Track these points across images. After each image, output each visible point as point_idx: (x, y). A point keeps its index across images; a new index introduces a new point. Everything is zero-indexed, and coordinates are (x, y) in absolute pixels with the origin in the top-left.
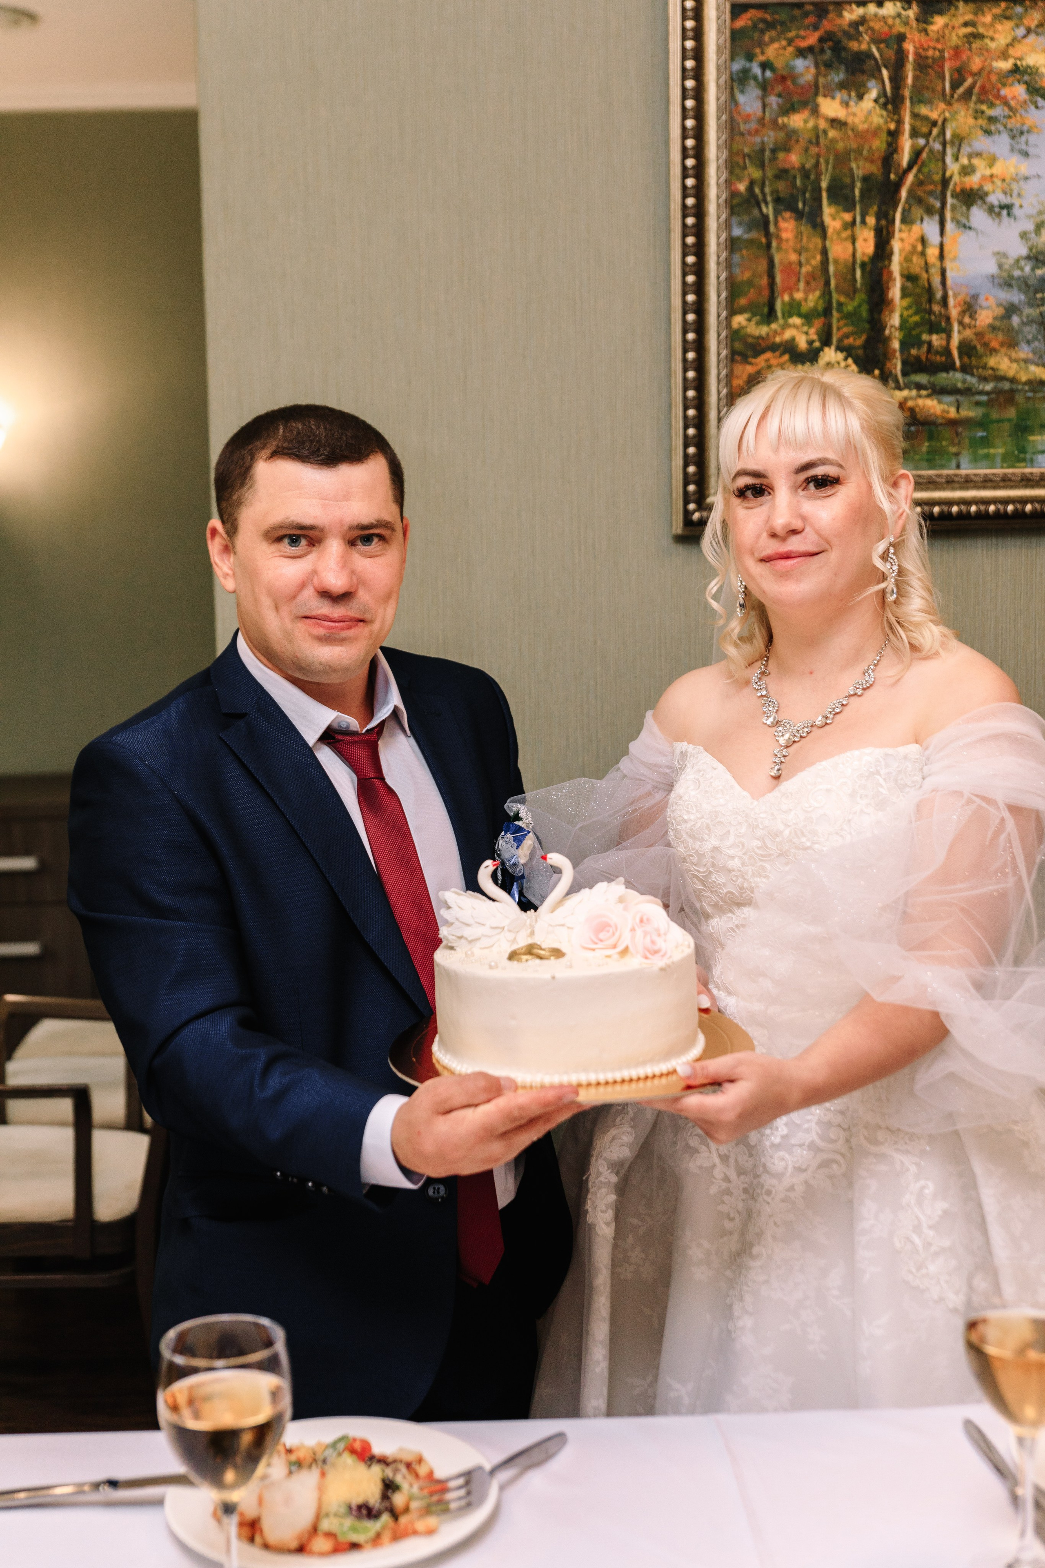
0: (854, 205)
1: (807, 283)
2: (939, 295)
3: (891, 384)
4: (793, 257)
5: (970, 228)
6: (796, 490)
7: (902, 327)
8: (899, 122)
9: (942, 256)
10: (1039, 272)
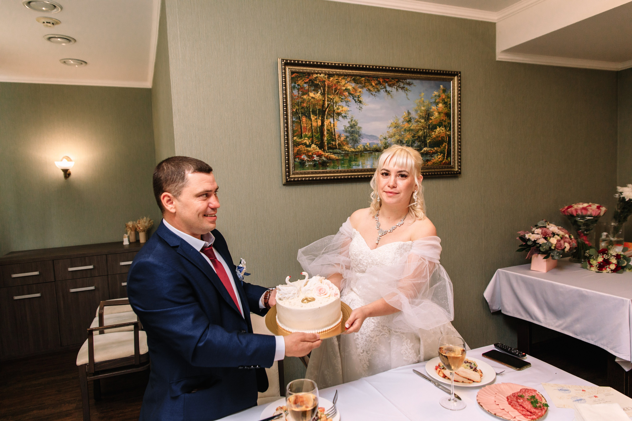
0: (317, 115)
1: (308, 131)
2: (334, 134)
3: (325, 152)
4: (305, 125)
5: (339, 120)
7: (327, 140)
8: (325, 98)
9: (334, 126)
10: (352, 130)
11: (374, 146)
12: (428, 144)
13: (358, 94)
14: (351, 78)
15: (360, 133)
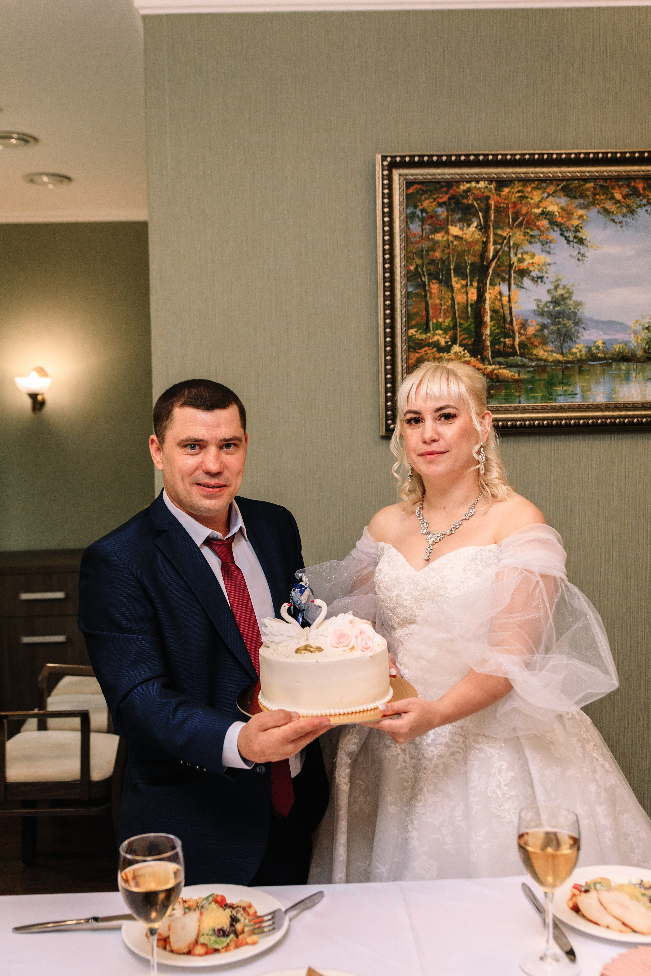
0: (467, 277)
1: (445, 314)
2: (509, 320)
3: (486, 362)
4: (438, 301)
5: (523, 288)
6: (436, 420)
7: (491, 335)
8: (488, 238)
9: (509, 301)
10: (557, 309)
11: (617, 347)
13: (576, 222)
14: (558, 185)
15: (577, 317)
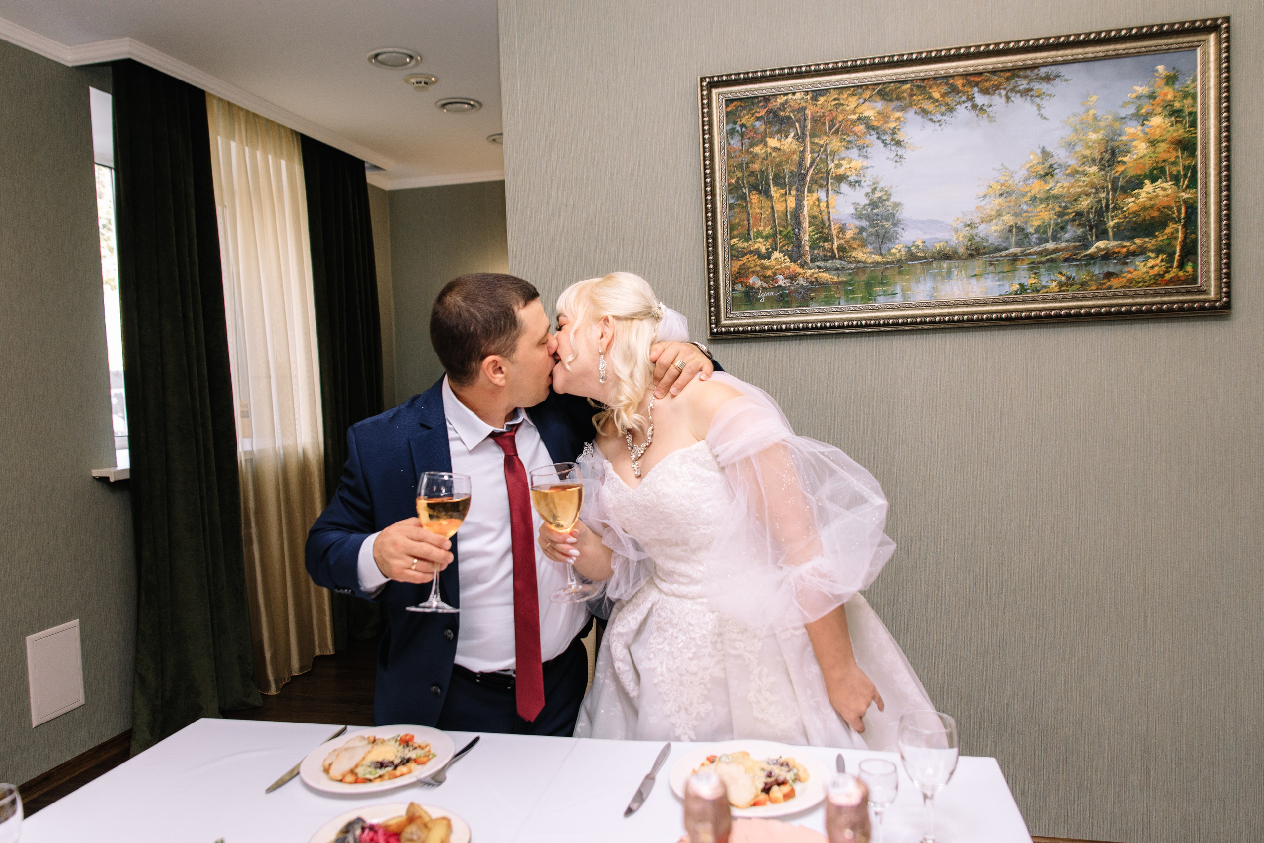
0: (786, 186)
1: (765, 222)
2: (827, 225)
3: (806, 267)
4: (758, 211)
7: (809, 240)
8: (805, 147)
9: (827, 207)
10: (875, 211)
11: (937, 246)
12: (1110, 230)
13: (892, 125)
14: (874, 90)
15: (896, 218)
